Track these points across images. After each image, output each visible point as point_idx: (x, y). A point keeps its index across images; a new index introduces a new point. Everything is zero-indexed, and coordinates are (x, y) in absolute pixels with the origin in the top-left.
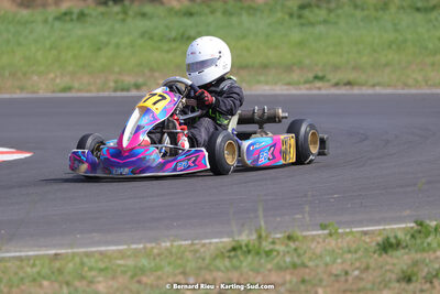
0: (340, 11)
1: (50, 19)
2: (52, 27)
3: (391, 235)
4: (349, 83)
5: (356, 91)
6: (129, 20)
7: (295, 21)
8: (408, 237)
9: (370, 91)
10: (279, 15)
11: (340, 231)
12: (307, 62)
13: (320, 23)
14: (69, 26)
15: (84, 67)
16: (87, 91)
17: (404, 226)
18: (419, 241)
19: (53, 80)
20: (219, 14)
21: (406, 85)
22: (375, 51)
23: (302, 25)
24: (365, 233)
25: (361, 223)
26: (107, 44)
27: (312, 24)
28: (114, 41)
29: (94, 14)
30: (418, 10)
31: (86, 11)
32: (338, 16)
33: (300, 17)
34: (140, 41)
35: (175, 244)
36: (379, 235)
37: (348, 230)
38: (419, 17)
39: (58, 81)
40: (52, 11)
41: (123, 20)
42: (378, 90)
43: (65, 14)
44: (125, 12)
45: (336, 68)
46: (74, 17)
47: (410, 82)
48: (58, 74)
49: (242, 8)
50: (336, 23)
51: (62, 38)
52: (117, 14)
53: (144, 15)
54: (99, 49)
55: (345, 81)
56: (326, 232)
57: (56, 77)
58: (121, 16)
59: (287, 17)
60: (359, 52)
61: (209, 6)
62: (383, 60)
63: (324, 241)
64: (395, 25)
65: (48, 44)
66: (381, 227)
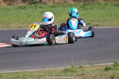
0: (94, 6)
1: (16, 8)
2: (16, 11)
3: (108, 66)
4: (97, 25)
5: (99, 27)
6: (37, 8)
7: (82, 8)
8: (113, 67)
9: (103, 27)
10: (78, 7)
11: (94, 65)
12: (86, 19)
13: (89, 9)
14: (21, 10)
15: (25, 21)
16: (26, 28)
17: (111, 63)
18: (115, 68)
19: (17, 25)
20: (61, 7)
21: (112, 26)
22: (104, 17)
23: (84, 10)
24: (101, 66)
25: (100, 63)
26: (31, 15)
27: (87, 9)
28: (33, 14)
29: (28, 7)
30: (115, 5)
31: (25, 6)
32: (94, 7)
33: (83, 7)
34: (40, 14)
35: (50, 69)
36: (105, 66)
37: (96, 65)
38: (116, 7)
39: (18, 25)
40: (16, 6)
41: (36, 9)
42: (105, 27)
43: (20, 7)
44: (36, 7)
45: (93, 21)
46: (22, 8)
47: (114, 25)
48: (18, 23)
49: (68, 5)
50: (93, 9)
51: (19, 14)
52: (34, 7)
53: (41, 7)
54: (29, 16)
55: (96, 25)
56: (90, 65)
57: (18, 24)
58: (35, 8)
59: (80, 7)
60: (99, 17)
61: (59, 5)
62: (106, 19)
63: (90, 68)
64: (109, 9)
65: (15, 15)
66: (105, 64)
